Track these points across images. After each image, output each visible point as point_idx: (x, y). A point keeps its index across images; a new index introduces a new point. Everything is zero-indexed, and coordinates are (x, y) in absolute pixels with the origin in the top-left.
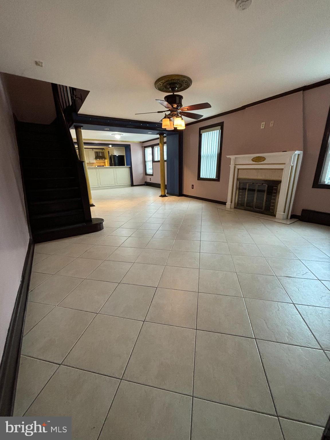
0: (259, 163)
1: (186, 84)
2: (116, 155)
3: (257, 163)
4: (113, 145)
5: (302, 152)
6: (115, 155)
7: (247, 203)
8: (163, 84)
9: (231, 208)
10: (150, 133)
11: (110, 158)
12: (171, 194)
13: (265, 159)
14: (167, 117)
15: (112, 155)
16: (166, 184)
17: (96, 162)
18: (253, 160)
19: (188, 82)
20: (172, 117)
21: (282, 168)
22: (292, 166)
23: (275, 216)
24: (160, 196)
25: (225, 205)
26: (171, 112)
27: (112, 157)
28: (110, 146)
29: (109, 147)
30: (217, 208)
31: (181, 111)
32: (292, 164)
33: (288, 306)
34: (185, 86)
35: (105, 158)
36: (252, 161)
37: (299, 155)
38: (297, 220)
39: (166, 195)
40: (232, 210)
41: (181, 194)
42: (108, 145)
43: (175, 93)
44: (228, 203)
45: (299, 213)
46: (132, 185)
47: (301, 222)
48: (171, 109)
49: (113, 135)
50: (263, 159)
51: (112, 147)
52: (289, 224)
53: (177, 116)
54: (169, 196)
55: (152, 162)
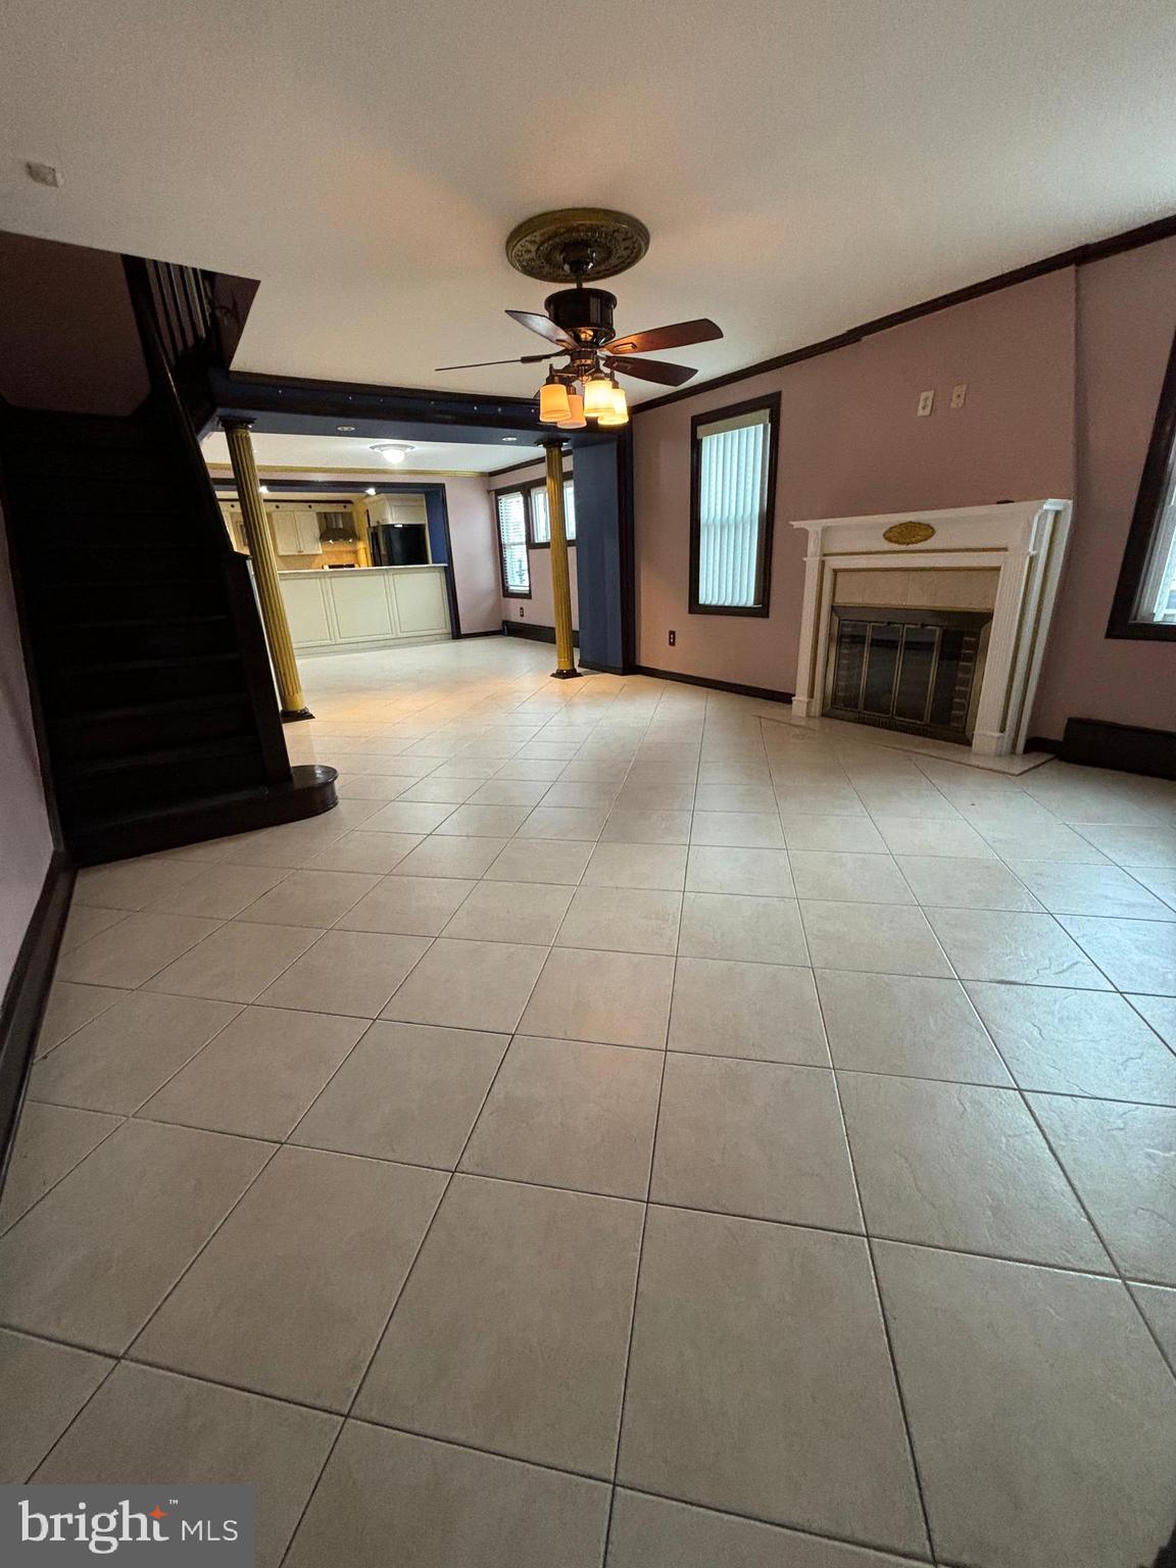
0: (911, 547)
1: (626, 248)
2: (393, 525)
3: (903, 547)
4: (381, 487)
5: (1070, 502)
6: (390, 523)
7: (866, 700)
8: (538, 249)
9: (808, 716)
10: (510, 439)
11: (374, 538)
12: (596, 665)
13: (933, 532)
14: (556, 378)
15: (378, 522)
16: (576, 626)
17: (326, 553)
18: (889, 536)
19: (634, 239)
20: (577, 378)
21: (996, 565)
22: (1032, 559)
23: (969, 743)
24: (553, 675)
25: (788, 706)
26: (572, 360)
27: (380, 529)
28: (371, 491)
29: (368, 496)
30: (760, 717)
31: (612, 355)
32: (1030, 549)
33: (999, 1099)
34: (626, 253)
35: (356, 538)
36: (883, 540)
37: (1057, 513)
38: (1051, 756)
39: (575, 670)
40: (816, 724)
41: (629, 666)
42: (360, 486)
43: (586, 285)
44: (801, 698)
45: (1057, 733)
46: (457, 634)
47: (1063, 764)
48: (570, 347)
49: (376, 450)
50: (927, 531)
51: (377, 493)
52: (1017, 773)
53: (595, 373)
54: (587, 674)
55: (525, 546)
